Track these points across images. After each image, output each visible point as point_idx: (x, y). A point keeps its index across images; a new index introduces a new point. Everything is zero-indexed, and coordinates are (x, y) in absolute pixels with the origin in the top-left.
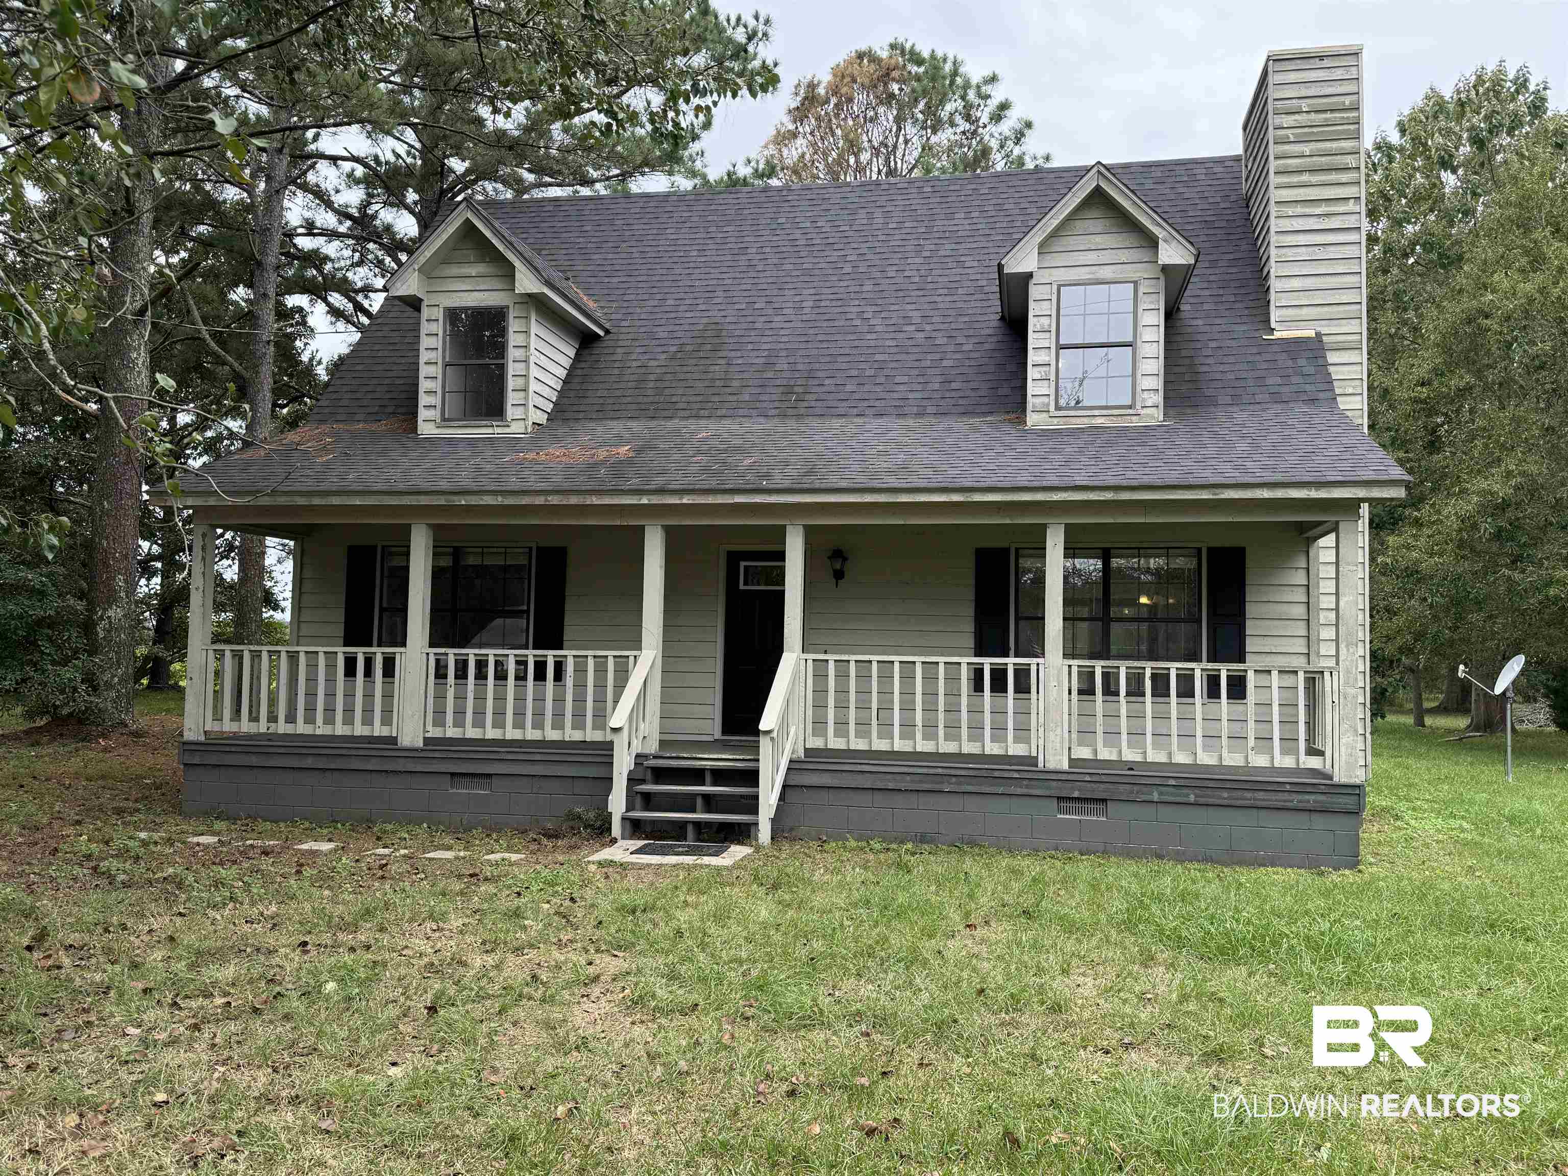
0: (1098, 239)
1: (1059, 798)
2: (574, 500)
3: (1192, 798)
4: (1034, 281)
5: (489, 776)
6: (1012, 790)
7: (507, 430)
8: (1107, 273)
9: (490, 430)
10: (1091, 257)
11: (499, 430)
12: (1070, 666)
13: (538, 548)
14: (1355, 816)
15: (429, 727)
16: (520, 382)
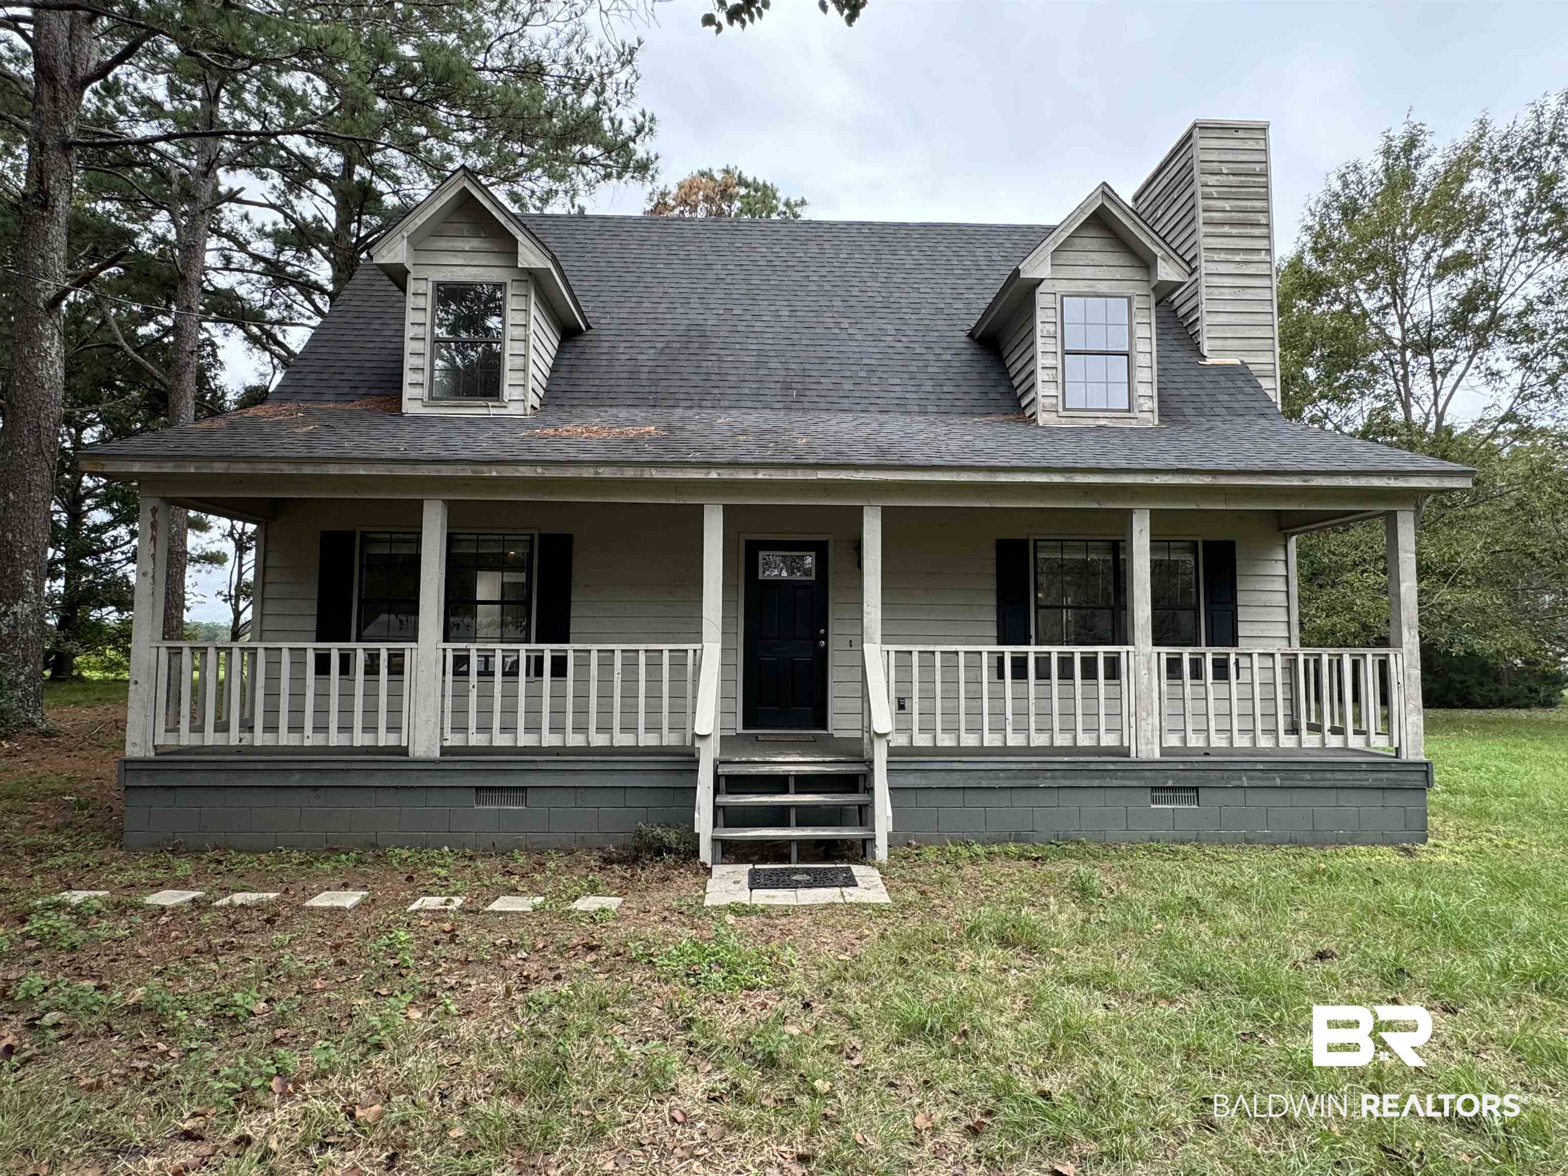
0: (1095, 256)
1: (1154, 789)
2: (629, 473)
3: (1278, 782)
4: (1041, 289)
5: (524, 789)
6: (1108, 782)
7: (504, 411)
8: (1103, 287)
9: (485, 411)
10: (1089, 272)
11: (493, 411)
12: (1159, 654)
13: (541, 535)
14: (1421, 792)
15: (448, 734)
16: (519, 362)
